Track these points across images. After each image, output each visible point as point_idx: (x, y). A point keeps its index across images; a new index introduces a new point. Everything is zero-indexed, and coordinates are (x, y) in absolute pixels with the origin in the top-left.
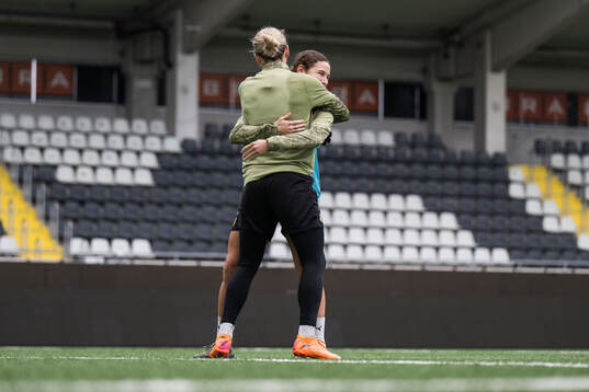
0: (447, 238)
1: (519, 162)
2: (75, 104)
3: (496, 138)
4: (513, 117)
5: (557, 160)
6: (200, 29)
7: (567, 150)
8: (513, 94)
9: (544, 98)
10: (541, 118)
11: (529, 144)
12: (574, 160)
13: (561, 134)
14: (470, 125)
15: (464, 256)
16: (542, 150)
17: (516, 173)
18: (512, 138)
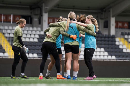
1: (118, 37)
3: (113, 32)
4: (116, 27)
5: (126, 37)
6: (48, 8)
8: (117, 22)
9: (123, 23)
10: (123, 27)
11: (120, 33)
14: (107, 29)
15: (106, 57)
16: (123, 34)
17: (117, 39)
18: (116, 32)
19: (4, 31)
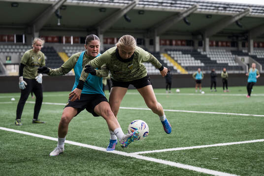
0: (150, 68)
1: (162, 53)
2: (80, 44)
3: (158, 49)
4: (160, 44)
5: (169, 53)
6: (103, 30)
7: (171, 50)
8: (160, 40)
9: (165, 41)
10: (165, 44)
11: (163, 49)
12: (172, 53)
13: (168, 47)
14: (153, 46)
15: (154, 71)
16: (166, 51)
17: (162, 55)
18: (161, 48)
19: (67, 51)
